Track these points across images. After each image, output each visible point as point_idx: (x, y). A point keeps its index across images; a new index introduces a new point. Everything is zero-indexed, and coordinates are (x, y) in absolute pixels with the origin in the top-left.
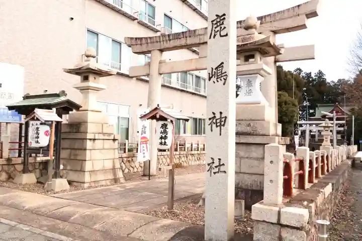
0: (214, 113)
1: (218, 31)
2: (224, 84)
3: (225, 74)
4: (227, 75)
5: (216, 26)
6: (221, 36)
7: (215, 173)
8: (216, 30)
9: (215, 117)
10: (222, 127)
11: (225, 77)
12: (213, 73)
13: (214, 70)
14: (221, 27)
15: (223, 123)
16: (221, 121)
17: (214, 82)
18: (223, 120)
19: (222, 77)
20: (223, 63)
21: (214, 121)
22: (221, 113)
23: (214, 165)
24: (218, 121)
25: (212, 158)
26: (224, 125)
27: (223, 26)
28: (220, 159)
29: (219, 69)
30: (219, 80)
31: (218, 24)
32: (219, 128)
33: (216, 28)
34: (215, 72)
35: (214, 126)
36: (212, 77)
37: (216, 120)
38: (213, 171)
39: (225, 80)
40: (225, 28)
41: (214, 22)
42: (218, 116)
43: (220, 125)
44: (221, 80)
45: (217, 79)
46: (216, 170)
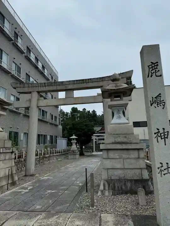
0: (158, 129)
1: (154, 72)
2: (163, 108)
3: (164, 101)
4: (165, 103)
5: (152, 69)
6: (156, 76)
7: (164, 174)
8: (152, 72)
9: (159, 132)
10: (166, 139)
11: (163, 104)
12: (154, 101)
13: (154, 99)
14: (156, 71)
15: (166, 136)
16: (164, 135)
17: (155, 107)
18: (166, 133)
19: (161, 103)
20: (160, 94)
21: (159, 135)
22: (164, 129)
23: (163, 169)
24: (162, 135)
25: (160, 163)
26: (167, 138)
27: (157, 70)
28: (167, 163)
29: (158, 98)
30: (159, 105)
31: (154, 68)
32: (163, 140)
33: (152, 70)
34: (155, 100)
35: (159, 138)
36: (153, 103)
37: (161, 134)
38: (163, 173)
39: (164, 105)
40: (159, 71)
41: (150, 67)
42: (161, 131)
43: (165, 138)
44: (161, 106)
45: (157, 105)
46: (166, 172)
